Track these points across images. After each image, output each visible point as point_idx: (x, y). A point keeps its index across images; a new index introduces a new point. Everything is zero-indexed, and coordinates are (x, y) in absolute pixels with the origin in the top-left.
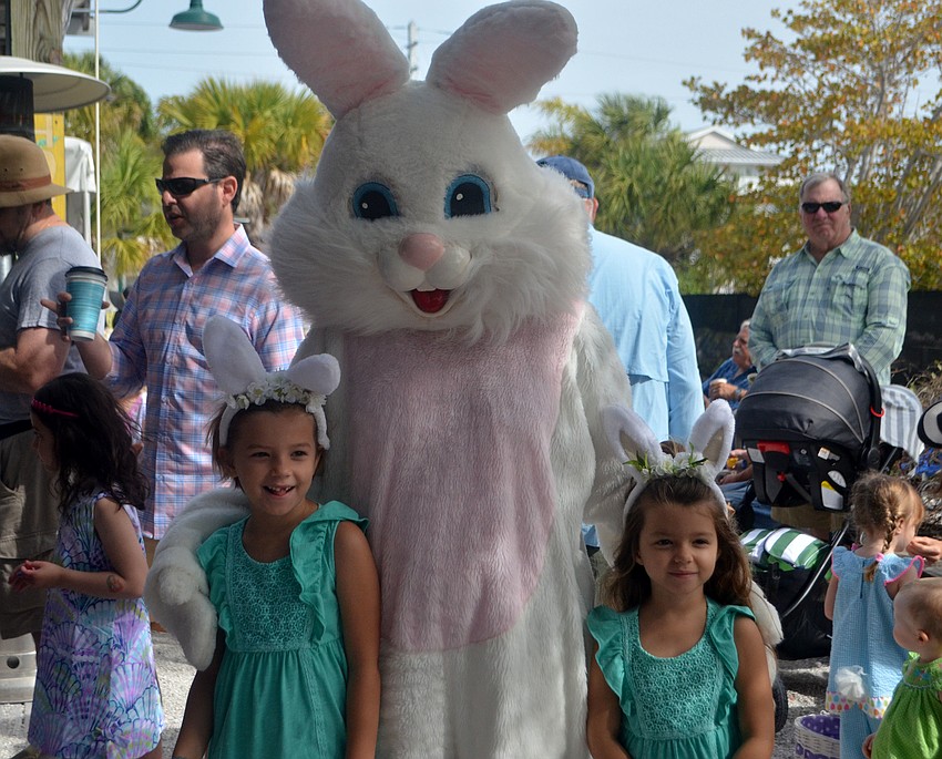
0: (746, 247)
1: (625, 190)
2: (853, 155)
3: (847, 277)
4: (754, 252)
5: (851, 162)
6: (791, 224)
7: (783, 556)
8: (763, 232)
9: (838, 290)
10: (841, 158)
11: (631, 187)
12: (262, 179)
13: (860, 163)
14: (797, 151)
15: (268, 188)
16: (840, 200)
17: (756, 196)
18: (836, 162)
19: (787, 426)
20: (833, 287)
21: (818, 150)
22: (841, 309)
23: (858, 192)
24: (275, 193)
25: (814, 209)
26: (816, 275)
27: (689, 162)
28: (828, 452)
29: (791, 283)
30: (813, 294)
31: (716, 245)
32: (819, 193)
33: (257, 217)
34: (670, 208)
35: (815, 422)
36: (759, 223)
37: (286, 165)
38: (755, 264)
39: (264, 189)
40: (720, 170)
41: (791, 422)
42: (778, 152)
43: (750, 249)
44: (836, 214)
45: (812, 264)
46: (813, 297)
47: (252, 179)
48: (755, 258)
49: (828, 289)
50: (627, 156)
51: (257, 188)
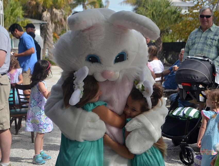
0: (184, 29)
1: (151, 13)
2: (214, 3)
3: (212, 37)
4: (186, 30)
5: (214, 5)
6: (197, 22)
7: (189, 115)
8: (189, 25)
9: (209, 40)
10: (211, 4)
11: (153, 12)
12: (51, 11)
13: (216, 6)
14: (199, 2)
15: (52, 14)
16: (210, 15)
17: (188, 15)
18: (209, 5)
19: (191, 79)
20: (207, 39)
21: (205, 2)
22: (209, 45)
23: (215, 13)
24: (54, 15)
25: (203, 17)
26: (203, 35)
27: (169, 6)
28: (202, 86)
29: (196, 38)
30: (201, 40)
31: (176, 29)
32: (205, 12)
33: (49, 22)
34: (163, 18)
35: (199, 77)
36: (188, 22)
37: (57, 7)
38: (187, 34)
39: (51, 14)
40: (178, 8)
41: (192, 78)
42: (193, 2)
43: (185, 30)
44: (209, 19)
45: (202, 32)
46: (201, 41)
47: (48, 11)
48: (187, 32)
49: (206, 39)
50: (152, 4)
51: (49, 14)
